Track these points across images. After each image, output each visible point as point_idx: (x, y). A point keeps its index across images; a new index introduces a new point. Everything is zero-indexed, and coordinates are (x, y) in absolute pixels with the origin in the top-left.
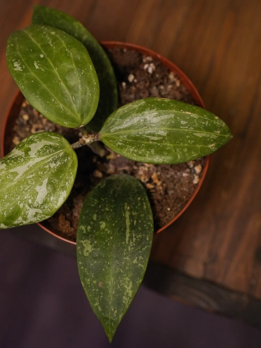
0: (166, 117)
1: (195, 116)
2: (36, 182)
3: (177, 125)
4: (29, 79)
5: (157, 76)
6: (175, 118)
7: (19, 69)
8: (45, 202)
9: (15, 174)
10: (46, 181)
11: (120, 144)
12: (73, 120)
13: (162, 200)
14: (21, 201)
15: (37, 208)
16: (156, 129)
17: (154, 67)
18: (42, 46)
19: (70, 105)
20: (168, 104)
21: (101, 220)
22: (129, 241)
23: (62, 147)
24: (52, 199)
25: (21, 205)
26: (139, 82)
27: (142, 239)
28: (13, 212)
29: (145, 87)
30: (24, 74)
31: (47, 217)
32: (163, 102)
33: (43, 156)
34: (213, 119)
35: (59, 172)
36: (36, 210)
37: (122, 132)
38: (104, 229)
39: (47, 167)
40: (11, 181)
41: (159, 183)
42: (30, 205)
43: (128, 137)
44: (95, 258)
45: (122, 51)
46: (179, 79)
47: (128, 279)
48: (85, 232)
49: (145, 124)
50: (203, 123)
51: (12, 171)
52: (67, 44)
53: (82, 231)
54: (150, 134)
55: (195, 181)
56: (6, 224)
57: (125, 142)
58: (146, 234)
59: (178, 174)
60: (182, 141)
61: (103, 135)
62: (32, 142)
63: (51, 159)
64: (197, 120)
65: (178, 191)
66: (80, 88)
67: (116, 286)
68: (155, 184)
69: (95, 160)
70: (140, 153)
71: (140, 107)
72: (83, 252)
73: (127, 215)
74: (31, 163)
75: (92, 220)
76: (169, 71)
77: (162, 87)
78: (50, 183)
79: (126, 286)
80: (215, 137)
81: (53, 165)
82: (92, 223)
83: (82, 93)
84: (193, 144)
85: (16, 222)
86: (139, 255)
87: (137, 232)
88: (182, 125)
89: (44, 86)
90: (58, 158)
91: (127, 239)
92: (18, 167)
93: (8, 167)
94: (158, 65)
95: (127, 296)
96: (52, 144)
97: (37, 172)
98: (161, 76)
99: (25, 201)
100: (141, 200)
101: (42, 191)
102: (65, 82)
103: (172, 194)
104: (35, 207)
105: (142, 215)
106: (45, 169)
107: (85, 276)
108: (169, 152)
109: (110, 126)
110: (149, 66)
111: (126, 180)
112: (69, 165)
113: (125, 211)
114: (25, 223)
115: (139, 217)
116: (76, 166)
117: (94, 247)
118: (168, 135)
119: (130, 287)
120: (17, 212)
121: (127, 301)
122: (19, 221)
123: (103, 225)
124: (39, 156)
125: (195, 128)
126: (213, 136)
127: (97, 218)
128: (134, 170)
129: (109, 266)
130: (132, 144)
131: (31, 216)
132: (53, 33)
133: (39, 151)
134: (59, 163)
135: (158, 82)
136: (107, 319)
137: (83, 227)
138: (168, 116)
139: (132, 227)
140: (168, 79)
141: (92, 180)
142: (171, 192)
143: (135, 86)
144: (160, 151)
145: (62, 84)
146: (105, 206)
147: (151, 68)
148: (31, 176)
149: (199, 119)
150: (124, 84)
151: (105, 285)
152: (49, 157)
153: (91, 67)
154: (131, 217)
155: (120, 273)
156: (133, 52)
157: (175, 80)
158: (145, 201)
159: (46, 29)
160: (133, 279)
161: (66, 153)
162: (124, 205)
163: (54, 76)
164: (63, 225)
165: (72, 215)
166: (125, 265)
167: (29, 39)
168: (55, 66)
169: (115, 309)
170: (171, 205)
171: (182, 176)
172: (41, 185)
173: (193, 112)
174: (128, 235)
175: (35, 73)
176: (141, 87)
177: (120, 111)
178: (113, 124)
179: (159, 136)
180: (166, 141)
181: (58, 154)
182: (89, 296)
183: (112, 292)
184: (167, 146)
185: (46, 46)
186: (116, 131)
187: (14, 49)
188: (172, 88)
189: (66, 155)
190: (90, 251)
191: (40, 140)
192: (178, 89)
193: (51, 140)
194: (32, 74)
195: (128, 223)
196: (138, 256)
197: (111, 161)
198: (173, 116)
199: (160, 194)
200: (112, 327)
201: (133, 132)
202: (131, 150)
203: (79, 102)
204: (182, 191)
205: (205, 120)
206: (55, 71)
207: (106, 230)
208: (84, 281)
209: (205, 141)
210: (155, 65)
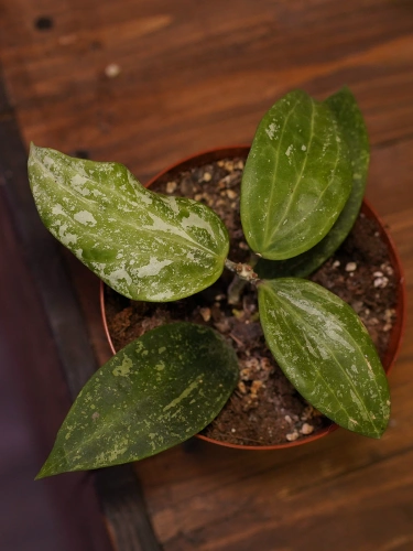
0: (345, 343)
1: (372, 375)
2: (160, 252)
3: (346, 363)
4: (268, 153)
5: (377, 296)
6: (352, 355)
7: (271, 135)
8: (145, 280)
9: (150, 221)
10: (168, 262)
11: (274, 315)
12: (259, 240)
13: (237, 414)
14: (125, 252)
15: (132, 276)
16: (323, 342)
17: (385, 284)
18: (315, 139)
19: (275, 224)
20: (362, 335)
21: (164, 360)
22: (168, 411)
23: (217, 251)
24: (153, 284)
25: (120, 256)
26: (354, 279)
27: (182, 424)
28: (105, 252)
29: (354, 291)
30: (270, 146)
31: (128, 295)
32: (359, 327)
33: (193, 237)
34: (384, 399)
35: (189, 269)
36: (127, 277)
37: (287, 306)
38: (156, 371)
39: (184, 251)
40: (140, 224)
41: (254, 396)
42: (127, 265)
43: (288, 318)
44: (119, 387)
45: (374, 231)
46: (393, 324)
47: (126, 442)
48: (138, 351)
49: (319, 326)
50: (371, 392)
51: (150, 214)
52: (338, 167)
53: (136, 347)
54: (311, 341)
55: (289, 437)
56: (83, 254)
57: (279, 319)
58: (192, 424)
59: (283, 410)
60: (332, 384)
61: (266, 286)
62: (197, 211)
63: (195, 248)
64: (369, 382)
65: (263, 426)
66: (302, 220)
67: (108, 435)
68: (249, 392)
69: (219, 298)
70: (283, 345)
71: (333, 305)
72: (114, 367)
73: (193, 386)
74: (175, 230)
75: (157, 349)
76: (393, 306)
77: (367, 312)
78: (169, 268)
79: (116, 446)
80: (365, 418)
81: (190, 256)
82: (153, 352)
83: (299, 226)
84: (340, 398)
85: (94, 264)
86: (164, 434)
87: (185, 413)
88: (350, 369)
89: (274, 178)
90: (203, 256)
91: (168, 407)
92: (160, 219)
93: (151, 208)
94: (391, 288)
95: (107, 456)
96: (213, 236)
97: (170, 245)
98: (380, 301)
99: (128, 257)
100: (221, 389)
101: (154, 267)
102: (297, 198)
103: (253, 421)
104: (129, 273)
105: (206, 403)
106: (179, 251)
107: (91, 390)
108: (310, 377)
109: (284, 287)
110: (381, 278)
111: (226, 354)
112: (205, 275)
113: (194, 379)
114: (102, 274)
115: (201, 401)
116: (210, 284)
117: (130, 375)
118: (327, 362)
119: (119, 452)
120: (107, 256)
121: (101, 461)
122: (99, 267)
123: (161, 367)
124: (189, 233)
125: (358, 387)
126: (365, 415)
127: (163, 354)
128: (244, 354)
129: (123, 409)
130: (283, 328)
131: (116, 276)
132: (338, 140)
133: (193, 228)
134: (197, 261)
135: (370, 303)
136: (62, 453)
137: (141, 345)
138: (349, 346)
139: (185, 402)
140: (383, 312)
141: (195, 313)
142: (253, 418)
143: (345, 280)
144: (303, 367)
145: (291, 197)
146: (182, 353)
147: (381, 281)
148: (160, 241)
149: (372, 383)
150: (337, 264)
151: (99, 421)
152: (196, 246)
153: (335, 214)
154: (195, 392)
155: (125, 428)
156: (384, 246)
157: (389, 321)
158: (224, 394)
159: (336, 127)
160: (131, 449)
161: (214, 260)
162: (199, 374)
163: (293, 180)
164: (120, 319)
165: (140, 320)
166: (139, 427)
167: (310, 117)
168: (305, 172)
169: (80, 454)
170: (240, 430)
171: (283, 416)
172: (160, 260)
173: (375, 370)
174: (173, 404)
175: (280, 157)
176: (350, 288)
177: (311, 285)
178: (289, 289)
179: (318, 352)
180: (318, 365)
181: (207, 252)
182: (72, 412)
183: (97, 435)
184: (313, 371)
185: (318, 144)
186: (284, 298)
187: (286, 109)
188: (376, 325)
189: (212, 262)
190: (123, 375)
191: (206, 220)
192: (381, 332)
193: (216, 231)
194: (277, 154)
195: (185, 394)
196: (160, 433)
197: (232, 318)
198: (352, 350)
199: (242, 407)
200: (57, 466)
201: (298, 319)
202: (278, 333)
203: (286, 231)
204: (266, 429)
205: (375, 391)
206: (300, 177)
207: (158, 374)
208: (85, 393)
209: (353, 410)
210: (388, 283)
